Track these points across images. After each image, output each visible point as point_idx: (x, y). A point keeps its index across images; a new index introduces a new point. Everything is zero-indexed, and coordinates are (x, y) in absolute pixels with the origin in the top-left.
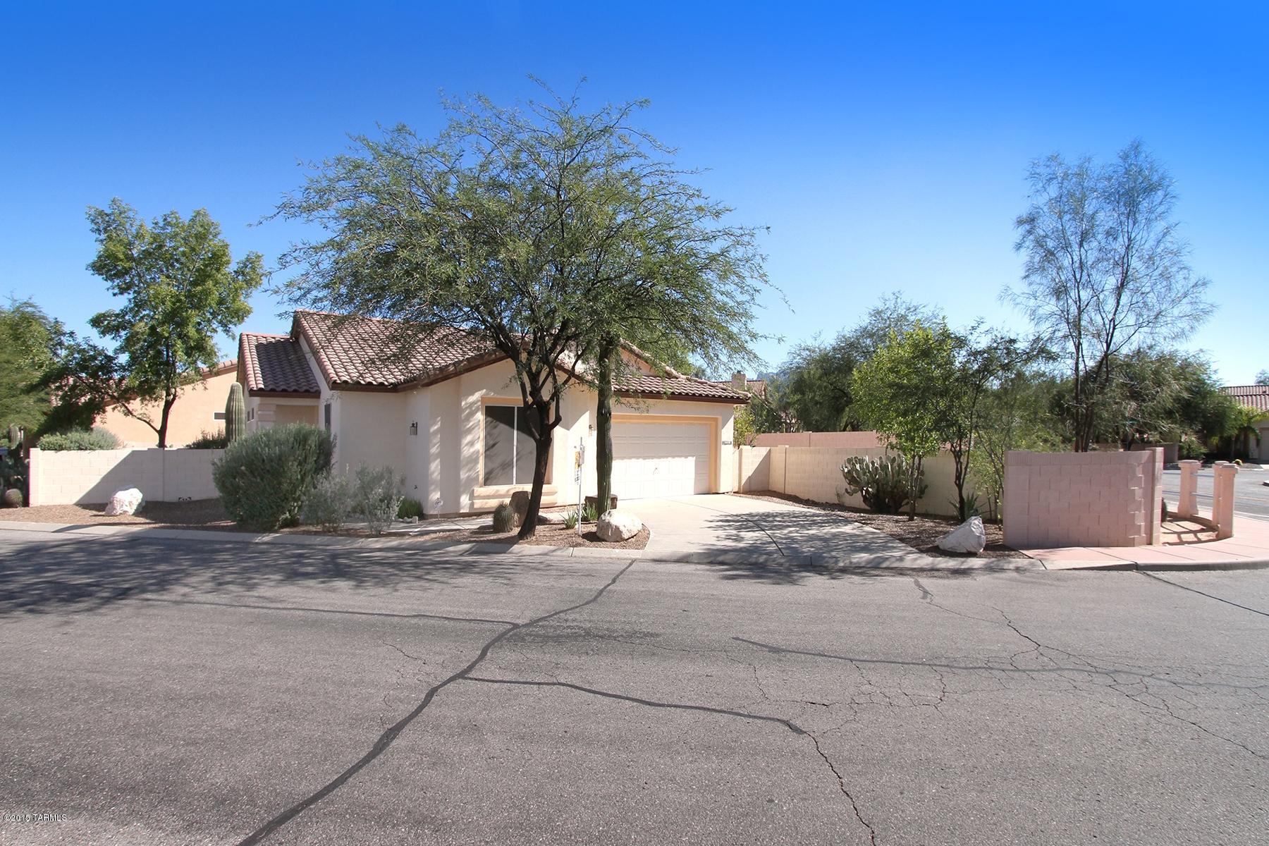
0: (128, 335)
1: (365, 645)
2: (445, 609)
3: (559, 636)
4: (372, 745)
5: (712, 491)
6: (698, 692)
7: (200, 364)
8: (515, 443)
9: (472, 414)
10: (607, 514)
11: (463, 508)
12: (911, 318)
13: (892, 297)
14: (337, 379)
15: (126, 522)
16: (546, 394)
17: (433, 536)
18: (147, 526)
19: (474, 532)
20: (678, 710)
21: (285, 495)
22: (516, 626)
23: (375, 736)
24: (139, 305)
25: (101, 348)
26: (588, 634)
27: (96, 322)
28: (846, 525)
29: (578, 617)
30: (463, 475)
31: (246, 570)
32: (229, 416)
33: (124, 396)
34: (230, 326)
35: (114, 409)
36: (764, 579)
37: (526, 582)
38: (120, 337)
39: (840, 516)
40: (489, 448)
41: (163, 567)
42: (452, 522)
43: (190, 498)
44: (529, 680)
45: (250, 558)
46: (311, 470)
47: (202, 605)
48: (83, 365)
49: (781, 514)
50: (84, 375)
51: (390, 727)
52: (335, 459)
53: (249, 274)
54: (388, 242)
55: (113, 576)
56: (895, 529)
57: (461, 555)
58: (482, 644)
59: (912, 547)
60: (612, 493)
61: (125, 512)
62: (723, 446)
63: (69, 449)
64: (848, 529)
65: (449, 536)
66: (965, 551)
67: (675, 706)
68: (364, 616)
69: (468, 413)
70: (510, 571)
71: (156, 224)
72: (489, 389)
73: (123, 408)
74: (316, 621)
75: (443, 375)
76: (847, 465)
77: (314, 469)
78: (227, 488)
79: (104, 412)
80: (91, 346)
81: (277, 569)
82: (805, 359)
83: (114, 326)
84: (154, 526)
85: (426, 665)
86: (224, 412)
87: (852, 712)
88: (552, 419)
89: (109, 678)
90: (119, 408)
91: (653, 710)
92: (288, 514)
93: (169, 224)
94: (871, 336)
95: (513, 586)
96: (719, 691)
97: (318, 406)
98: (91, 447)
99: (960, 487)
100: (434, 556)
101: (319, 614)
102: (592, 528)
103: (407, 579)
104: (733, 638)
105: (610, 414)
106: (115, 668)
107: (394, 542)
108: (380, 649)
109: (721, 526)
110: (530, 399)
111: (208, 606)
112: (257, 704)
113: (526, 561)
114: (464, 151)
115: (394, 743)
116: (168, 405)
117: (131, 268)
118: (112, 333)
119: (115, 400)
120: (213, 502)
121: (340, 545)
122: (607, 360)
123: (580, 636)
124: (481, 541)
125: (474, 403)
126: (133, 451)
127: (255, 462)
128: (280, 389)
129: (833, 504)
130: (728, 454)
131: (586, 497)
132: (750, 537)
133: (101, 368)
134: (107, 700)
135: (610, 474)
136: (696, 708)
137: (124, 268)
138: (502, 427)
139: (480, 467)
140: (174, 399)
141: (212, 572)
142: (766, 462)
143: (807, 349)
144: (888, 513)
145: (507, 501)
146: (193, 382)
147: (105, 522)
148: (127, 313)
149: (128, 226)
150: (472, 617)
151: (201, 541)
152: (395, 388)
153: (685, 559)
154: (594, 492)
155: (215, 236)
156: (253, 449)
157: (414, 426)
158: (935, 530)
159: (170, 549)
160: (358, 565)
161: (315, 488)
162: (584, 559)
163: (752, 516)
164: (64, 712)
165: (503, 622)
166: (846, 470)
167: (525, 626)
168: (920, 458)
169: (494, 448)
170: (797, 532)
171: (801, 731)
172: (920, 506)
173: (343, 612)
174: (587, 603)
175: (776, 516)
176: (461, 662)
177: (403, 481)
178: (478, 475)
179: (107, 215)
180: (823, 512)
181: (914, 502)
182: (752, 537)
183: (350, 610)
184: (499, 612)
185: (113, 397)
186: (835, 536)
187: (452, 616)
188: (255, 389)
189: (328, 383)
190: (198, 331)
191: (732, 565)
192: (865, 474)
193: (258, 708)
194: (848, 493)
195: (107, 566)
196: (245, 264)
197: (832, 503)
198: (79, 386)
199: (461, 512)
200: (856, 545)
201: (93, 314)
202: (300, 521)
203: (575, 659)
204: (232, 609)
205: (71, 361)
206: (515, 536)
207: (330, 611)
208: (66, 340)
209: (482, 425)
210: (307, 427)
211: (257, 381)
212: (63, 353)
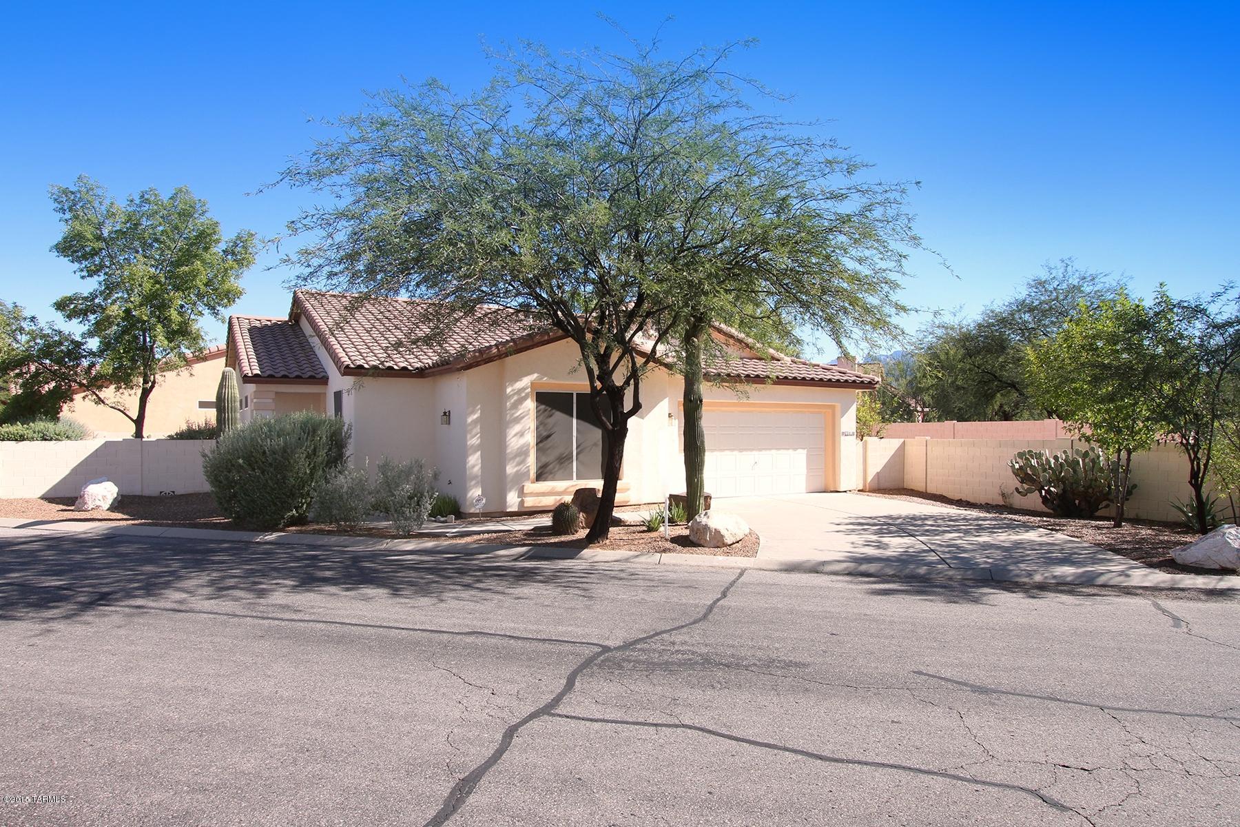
0: (98, 318)
1: (411, 667)
2: (508, 626)
3: (667, 663)
4: (441, 802)
5: (829, 489)
6: (888, 743)
7: (184, 350)
8: (575, 434)
9: (521, 401)
10: (702, 516)
11: (511, 507)
12: (1087, 288)
13: (1059, 265)
14: (349, 362)
15: (100, 518)
16: (618, 379)
17: (476, 537)
18: (124, 523)
19: (528, 534)
20: (866, 768)
21: (291, 490)
22: (606, 649)
23: (444, 789)
24: (110, 288)
25: (67, 333)
26: (708, 661)
27: (60, 306)
28: (1027, 531)
29: (687, 639)
30: (510, 469)
31: (252, 573)
32: (221, 404)
33: (95, 384)
34: (218, 308)
35: (84, 398)
36: (932, 596)
37: (607, 594)
38: (89, 321)
39: (1015, 520)
40: (542, 440)
41: (149, 568)
42: (498, 522)
43: (173, 492)
44: (640, 720)
45: (252, 560)
46: (322, 463)
47: (198, 615)
48: (47, 351)
49: (931, 517)
50: (48, 361)
51: (461, 777)
52: (349, 451)
53: (239, 254)
54: (421, 208)
55: (91, 577)
56: (1100, 538)
57: (515, 560)
58: (566, 671)
59: (1133, 560)
60: (705, 491)
61: (98, 507)
62: (843, 438)
63: (32, 439)
64: (1032, 536)
65: (497, 538)
66: (1217, 567)
67: (859, 763)
68: (404, 632)
69: (516, 401)
70: (583, 580)
71: (132, 201)
72: (543, 374)
73: (95, 397)
74: (343, 636)
75: (484, 357)
76: (1018, 460)
77: (325, 462)
78: (221, 482)
79: (72, 400)
80: (56, 331)
81: (289, 573)
82: (939, 338)
83: (81, 310)
84: (133, 522)
85: (496, 697)
86: (215, 401)
87: (1132, 782)
88: (628, 405)
89: (87, 702)
90: (90, 397)
91: (830, 767)
92: (294, 512)
93: (147, 201)
94: (1031, 310)
95: (590, 598)
96: (918, 744)
97: (325, 394)
98: (57, 437)
99: (1197, 487)
100: (480, 560)
101: (346, 628)
102: (682, 531)
103: (452, 587)
104: (914, 672)
105: (701, 401)
106: (94, 689)
107: (430, 544)
108: (431, 674)
109: (853, 531)
110: (598, 384)
111: (205, 615)
112: (280, 740)
113: (601, 568)
114: (510, 107)
115: (471, 799)
116: (146, 394)
117: (101, 249)
118: (80, 317)
119: (87, 388)
120: (201, 496)
121: (361, 546)
122: (695, 340)
123: (696, 663)
124: (539, 545)
125: (524, 389)
126: (106, 442)
127: (254, 454)
128: (279, 375)
129: (997, 506)
130: (849, 447)
131: (670, 495)
132: (897, 545)
133: (69, 353)
134: (86, 728)
135: (702, 470)
136: (892, 766)
137: (93, 249)
138: (558, 415)
139: (531, 462)
140: (152, 387)
141: (208, 575)
142: (900, 457)
143: (943, 327)
144: (1081, 517)
145: (568, 499)
146: (176, 368)
147: (75, 517)
148: (97, 296)
149: (96, 205)
150: (544, 637)
151: (190, 540)
152: (421, 373)
153: (815, 569)
154: (681, 489)
155: (204, 213)
156: (252, 439)
157: (447, 414)
158: (1159, 539)
159: (156, 550)
160: (386, 570)
161: (327, 482)
162: (676, 568)
163: (892, 519)
164: (33, 743)
165: (588, 644)
166: (1017, 466)
167: (618, 648)
168: (1129, 452)
169: (550, 439)
170: (960, 538)
171: (1062, 806)
172: (1129, 509)
173: (376, 626)
174: (695, 622)
175: (926, 519)
176: (543, 693)
177: (436, 476)
178: (529, 470)
179: (72, 193)
180: (988, 515)
181: (1122, 505)
182: (900, 544)
183: (385, 624)
184: (580, 631)
185: (81, 385)
186: (1018, 545)
187: (517, 634)
188: (250, 375)
189: (339, 369)
190: (181, 314)
191: (880, 577)
192: (1045, 470)
193: (281, 746)
194: (1019, 492)
195: (80, 566)
196: (235, 243)
197: (994, 504)
198: (42, 373)
199: (508, 510)
200: (1050, 557)
201: (58, 297)
202: (309, 519)
203: (698, 693)
204: (236, 619)
205: (32, 347)
206: (584, 539)
207: (359, 625)
208: (26, 325)
209: (533, 414)
210: (315, 415)
211: (251, 366)
212: (24, 338)
